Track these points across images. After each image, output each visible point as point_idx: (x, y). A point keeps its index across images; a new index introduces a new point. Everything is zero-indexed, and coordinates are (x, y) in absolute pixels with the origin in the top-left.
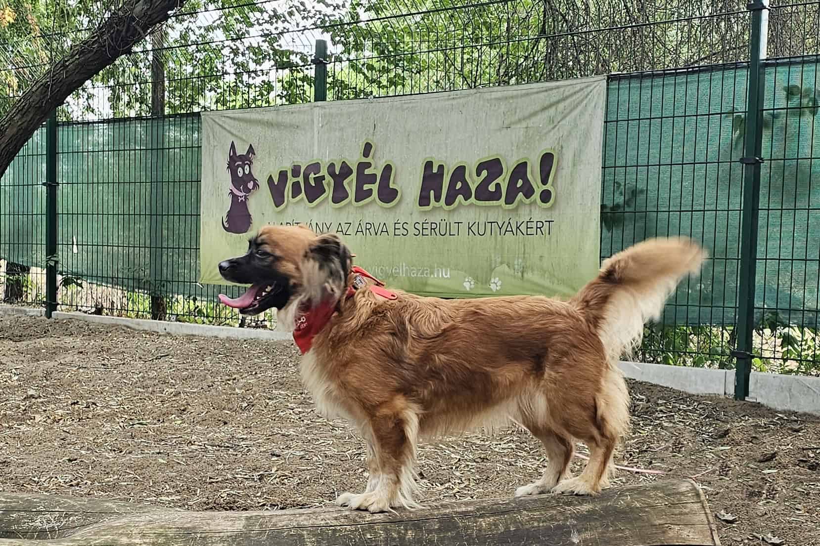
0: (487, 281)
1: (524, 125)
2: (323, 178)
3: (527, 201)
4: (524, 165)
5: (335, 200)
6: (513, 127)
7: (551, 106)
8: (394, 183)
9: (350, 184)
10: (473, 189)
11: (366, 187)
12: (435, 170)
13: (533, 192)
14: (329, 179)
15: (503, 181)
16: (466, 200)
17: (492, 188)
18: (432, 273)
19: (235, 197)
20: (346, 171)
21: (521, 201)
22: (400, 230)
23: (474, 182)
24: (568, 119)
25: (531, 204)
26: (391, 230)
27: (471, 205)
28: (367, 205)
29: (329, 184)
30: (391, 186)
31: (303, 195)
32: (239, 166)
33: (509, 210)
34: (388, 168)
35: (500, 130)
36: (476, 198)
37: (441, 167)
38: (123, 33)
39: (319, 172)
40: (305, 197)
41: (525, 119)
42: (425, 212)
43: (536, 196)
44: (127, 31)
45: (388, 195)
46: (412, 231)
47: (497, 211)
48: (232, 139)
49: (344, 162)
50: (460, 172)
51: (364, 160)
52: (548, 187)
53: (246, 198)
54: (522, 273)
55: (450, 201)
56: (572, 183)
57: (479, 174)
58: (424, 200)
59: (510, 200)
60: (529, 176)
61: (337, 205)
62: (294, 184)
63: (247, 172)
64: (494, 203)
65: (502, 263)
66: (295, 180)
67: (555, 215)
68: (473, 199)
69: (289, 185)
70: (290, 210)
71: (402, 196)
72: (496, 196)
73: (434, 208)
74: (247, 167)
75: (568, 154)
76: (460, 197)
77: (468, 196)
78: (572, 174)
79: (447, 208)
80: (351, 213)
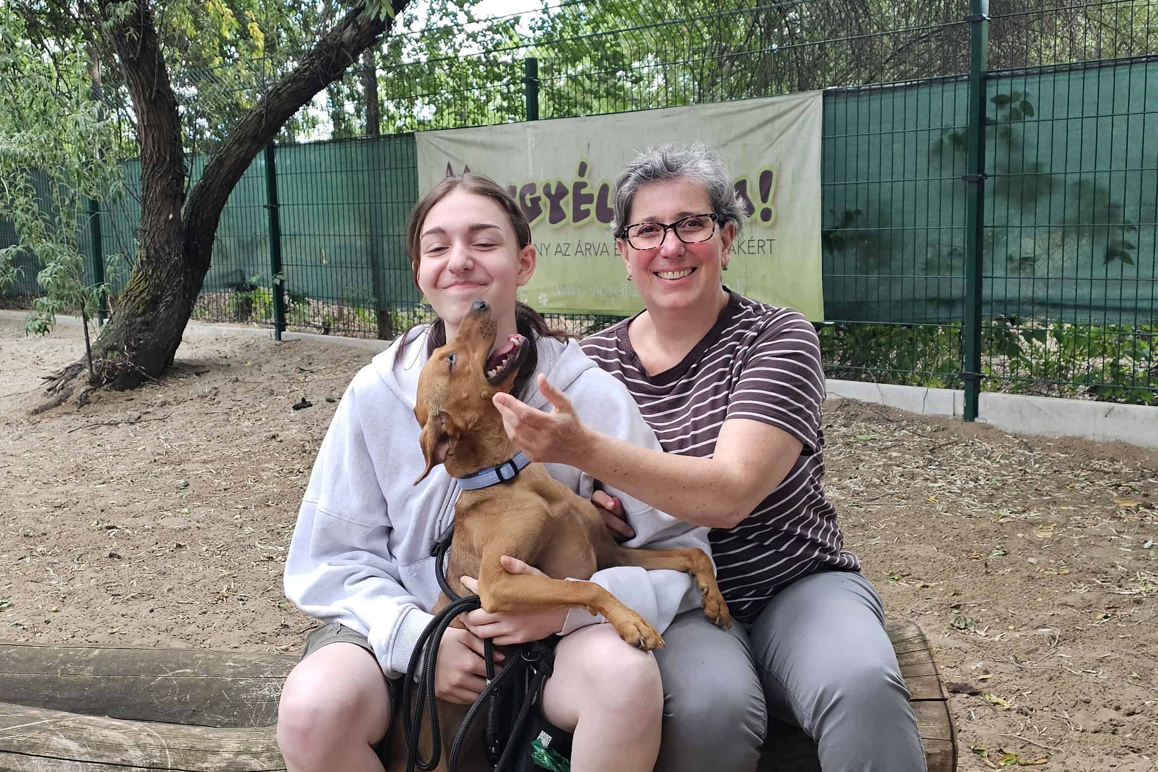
2: (539, 199)
4: (744, 181)
5: (554, 220)
6: (729, 145)
7: (767, 122)
9: (567, 204)
11: (583, 207)
14: (544, 198)
20: (562, 191)
25: (752, 223)
26: (611, 250)
28: (585, 225)
29: (545, 205)
34: (604, 189)
38: (333, 60)
39: (535, 193)
41: (741, 136)
43: (757, 214)
44: (337, 56)
45: (606, 214)
48: (448, 160)
49: (559, 183)
51: (580, 179)
52: (768, 205)
56: (791, 200)
60: (749, 194)
61: (554, 226)
67: (776, 234)
75: (787, 171)
78: (792, 191)
80: (570, 234)
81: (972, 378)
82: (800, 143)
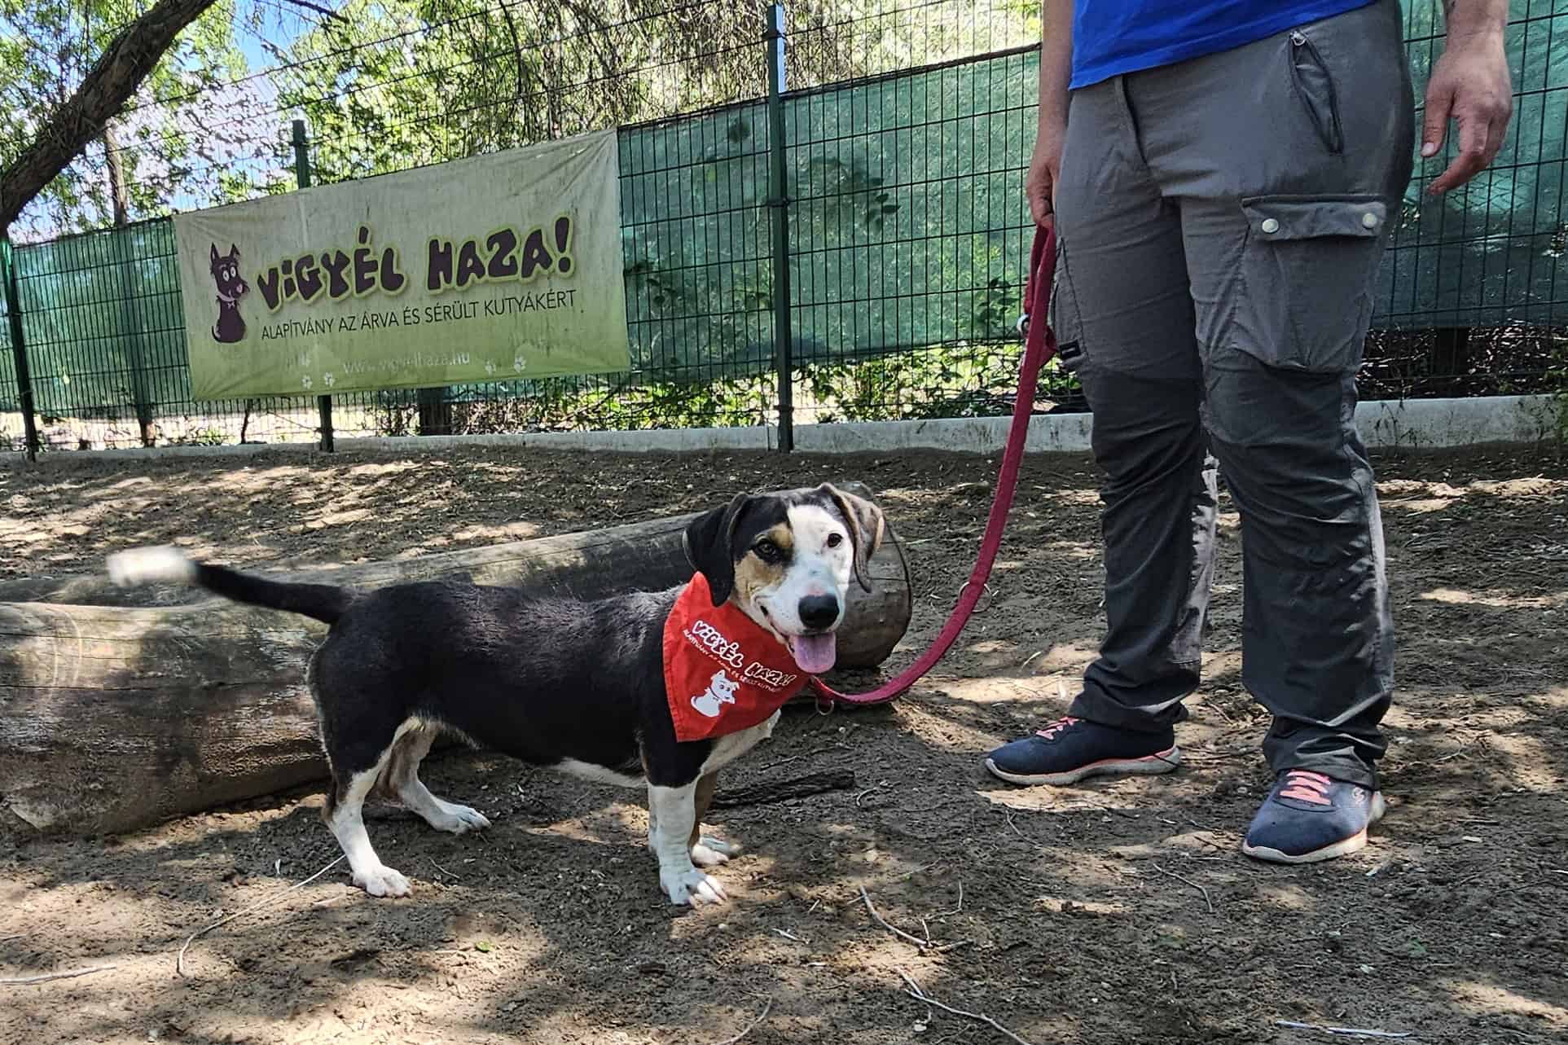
0: (512, 362)
1: (533, 190)
2: (318, 270)
3: (546, 272)
4: (539, 232)
5: (334, 293)
6: (521, 193)
7: (560, 165)
8: (398, 267)
9: (348, 273)
10: (486, 264)
11: (367, 276)
12: (441, 249)
13: (550, 261)
14: (323, 270)
15: (518, 252)
16: (479, 277)
17: (506, 262)
18: (450, 359)
19: (223, 304)
20: (342, 260)
21: (539, 272)
22: (410, 318)
23: (486, 257)
24: (579, 179)
25: (550, 274)
26: (400, 319)
27: (487, 282)
28: (371, 294)
29: (325, 277)
30: (395, 271)
31: (297, 292)
32: (223, 269)
33: (528, 284)
34: (389, 253)
35: (508, 197)
36: (490, 274)
37: (448, 245)
39: (312, 264)
40: (300, 295)
41: (533, 184)
42: (435, 296)
43: (555, 265)
45: (393, 281)
46: (424, 317)
47: (514, 286)
48: (212, 240)
49: (338, 252)
50: (469, 248)
51: (361, 246)
52: (566, 254)
53: (235, 302)
54: (548, 348)
55: (462, 280)
56: (591, 247)
57: (490, 248)
58: (433, 283)
59: (527, 272)
60: (545, 245)
61: (338, 299)
62: (286, 281)
63: (234, 275)
64: (510, 277)
65: (524, 341)
66: (288, 276)
67: (577, 284)
68: (487, 276)
69: (281, 284)
70: (285, 311)
71: (408, 281)
72: (511, 269)
73: (445, 290)
74: (233, 269)
75: (584, 216)
76: (473, 275)
77: (480, 274)
78: (590, 237)
79: (459, 289)
80: (354, 305)
81: (786, 409)
82: (596, 185)
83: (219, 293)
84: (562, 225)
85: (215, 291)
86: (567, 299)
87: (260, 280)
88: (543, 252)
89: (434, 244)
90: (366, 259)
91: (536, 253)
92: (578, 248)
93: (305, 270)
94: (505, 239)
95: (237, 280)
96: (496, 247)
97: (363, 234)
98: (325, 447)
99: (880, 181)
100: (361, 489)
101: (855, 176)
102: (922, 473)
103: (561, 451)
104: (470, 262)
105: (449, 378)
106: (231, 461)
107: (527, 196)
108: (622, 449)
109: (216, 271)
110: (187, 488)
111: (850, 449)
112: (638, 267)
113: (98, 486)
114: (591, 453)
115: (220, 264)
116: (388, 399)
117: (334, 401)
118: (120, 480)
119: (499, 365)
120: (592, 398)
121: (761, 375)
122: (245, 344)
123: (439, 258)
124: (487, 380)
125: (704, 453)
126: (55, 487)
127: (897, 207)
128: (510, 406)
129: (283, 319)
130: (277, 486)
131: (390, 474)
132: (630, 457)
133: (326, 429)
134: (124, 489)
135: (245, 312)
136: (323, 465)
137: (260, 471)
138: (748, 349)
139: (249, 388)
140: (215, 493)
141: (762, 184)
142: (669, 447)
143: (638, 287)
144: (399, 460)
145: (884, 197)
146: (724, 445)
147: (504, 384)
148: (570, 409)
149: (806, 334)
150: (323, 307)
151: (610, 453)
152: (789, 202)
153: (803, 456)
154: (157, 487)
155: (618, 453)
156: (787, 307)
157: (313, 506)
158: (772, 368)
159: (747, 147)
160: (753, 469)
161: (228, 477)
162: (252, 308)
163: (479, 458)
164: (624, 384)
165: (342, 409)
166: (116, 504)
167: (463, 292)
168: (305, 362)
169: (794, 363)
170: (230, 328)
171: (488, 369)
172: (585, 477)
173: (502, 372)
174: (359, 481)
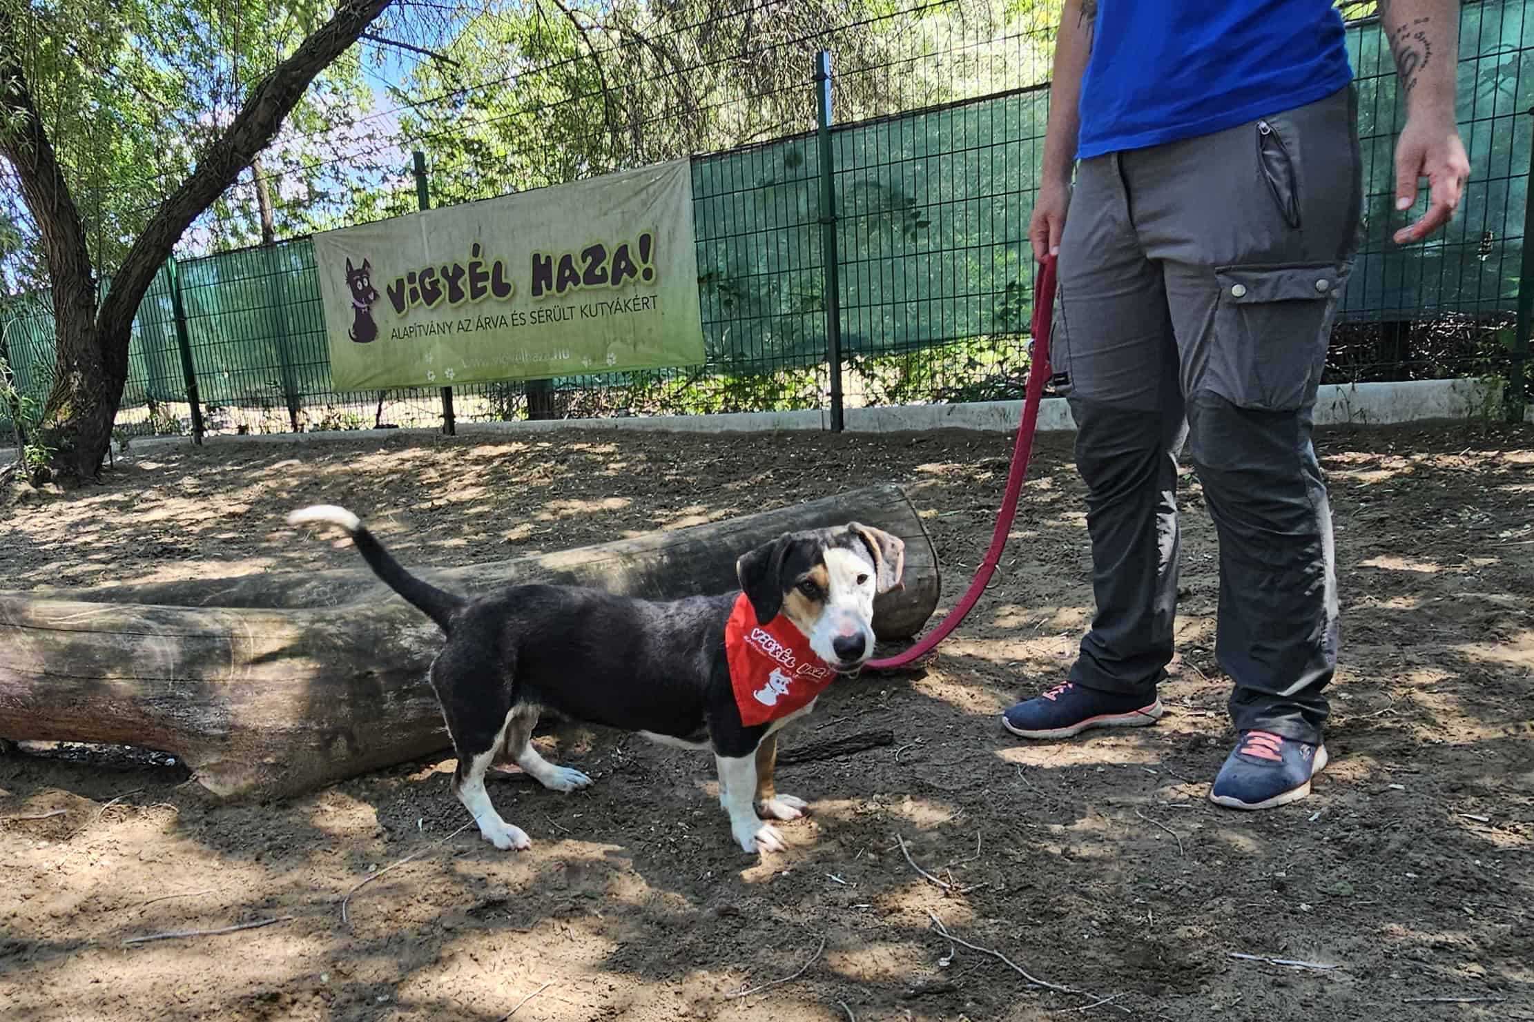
0: (604, 357)
1: (620, 210)
2: (438, 281)
3: (632, 280)
4: (626, 246)
5: (452, 300)
6: (610, 214)
7: (642, 190)
8: (506, 278)
9: (464, 284)
10: (581, 274)
11: (480, 285)
12: (543, 262)
13: (635, 271)
14: (442, 280)
15: (608, 264)
16: (575, 285)
17: (598, 272)
18: (552, 356)
19: (358, 310)
20: (458, 272)
21: (626, 281)
22: (517, 320)
23: (581, 268)
24: (658, 202)
25: (635, 283)
26: (509, 321)
27: (581, 289)
28: (484, 300)
29: (444, 286)
30: (504, 281)
31: (421, 299)
32: (357, 280)
33: (616, 291)
34: (498, 266)
35: (598, 217)
36: (585, 283)
37: (548, 258)
39: (433, 276)
40: (423, 301)
41: (620, 204)
42: (539, 302)
43: (640, 274)
45: (502, 289)
46: (529, 319)
47: (605, 293)
49: (455, 265)
51: (474, 260)
52: (649, 265)
53: (369, 309)
54: (635, 346)
55: (561, 288)
56: (669, 259)
57: (584, 261)
58: (536, 290)
59: (616, 281)
60: (631, 257)
61: (455, 305)
62: (411, 290)
63: (366, 285)
64: (602, 285)
65: (615, 340)
66: (412, 286)
67: (658, 291)
68: (582, 284)
69: (407, 292)
70: (411, 316)
71: (515, 290)
72: (603, 278)
73: (547, 297)
74: (365, 280)
75: (663, 233)
76: (570, 284)
77: (576, 283)
78: (669, 251)
79: (558, 295)
80: (469, 310)
81: (837, 395)
82: (672, 207)
83: (353, 300)
84: (645, 241)
85: (350, 298)
86: (651, 303)
87: (389, 288)
88: (629, 263)
89: (536, 257)
90: (479, 270)
91: (623, 264)
92: (659, 261)
93: (427, 280)
94: (596, 253)
95: (370, 289)
96: (589, 260)
97: (476, 249)
98: (447, 430)
99: (913, 201)
100: (478, 468)
101: (892, 197)
102: (952, 449)
103: (648, 433)
104: (567, 273)
105: (551, 371)
106: (368, 445)
107: (616, 215)
108: (698, 430)
109: (351, 282)
110: (332, 469)
111: (891, 429)
112: (710, 275)
113: (255, 467)
114: (674, 434)
115: (355, 276)
116: (500, 391)
117: (455, 392)
118: (274, 462)
119: (594, 360)
120: (672, 386)
121: (816, 366)
122: (377, 343)
123: (541, 270)
124: (583, 372)
125: (768, 434)
126: (219, 469)
127: (928, 223)
128: (604, 392)
129: (410, 322)
130: (408, 466)
131: (503, 455)
132: (705, 437)
133: (449, 415)
134: (278, 471)
135: (376, 316)
136: (447, 446)
137: (394, 452)
138: (804, 344)
139: (381, 382)
140: (357, 474)
141: (813, 205)
142: (738, 429)
143: (710, 292)
144: (510, 442)
145: (917, 215)
146: (785, 427)
147: (599, 376)
148: (655, 395)
149: (853, 330)
150: (444, 312)
151: (689, 434)
152: (837, 219)
153: (852, 435)
154: (307, 468)
155: (695, 434)
156: (837, 309)
157: (439, 485)
158: (825, 360)
159: (800, 171)
160: (810, 447)
161: (366, 459)
162: (383, 313)
163: (578, 441)
164: (700, 374)
165: (462, 397)
166: (272, 484)
167: (562, 298)
168: (429, 359)
169: (844, 355)
170: (364, 330)
171: (585, 363)
172: (669, 456)
173: (597, 366)
174: (476, 462)
